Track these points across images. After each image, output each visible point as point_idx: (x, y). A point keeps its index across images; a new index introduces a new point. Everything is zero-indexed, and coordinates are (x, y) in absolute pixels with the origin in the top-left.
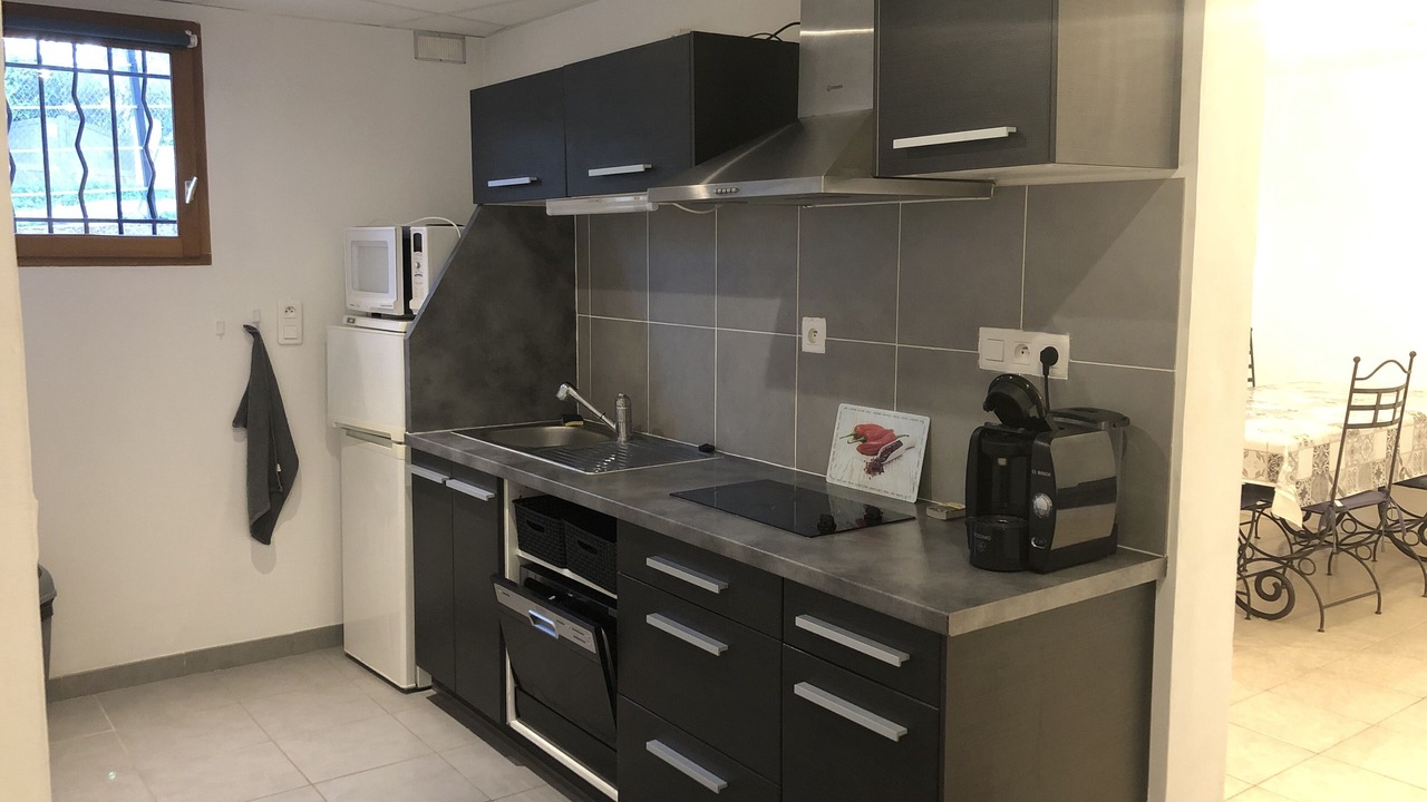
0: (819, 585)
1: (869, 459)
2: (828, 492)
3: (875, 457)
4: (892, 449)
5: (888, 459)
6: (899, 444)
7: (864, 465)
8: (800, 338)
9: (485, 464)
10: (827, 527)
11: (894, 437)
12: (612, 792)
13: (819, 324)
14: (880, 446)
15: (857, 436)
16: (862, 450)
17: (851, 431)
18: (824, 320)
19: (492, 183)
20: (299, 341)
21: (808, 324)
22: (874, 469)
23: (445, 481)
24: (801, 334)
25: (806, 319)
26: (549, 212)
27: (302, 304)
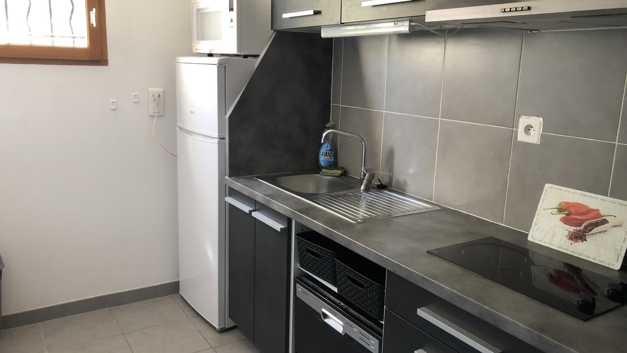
1: (572, 229)
2: (528, 247)
3: (578, 228)
4: (597, 225)
5: (593, 231)
6: (605, 222)
7: (567, 233)
8: (517, 132)
9: (278, 206)
11: (599, 216)
13: (537, 122)
14: (583, 221)
15: (560, 210)
16: (566, 221)
17: (556, 205)
18: (541, 119)
19: (285, 16)
20: (161, 114)
21: (524, 121)
22: (578, 237)
23: (250, 212)
24: (517, 128)
25: (523, 117)
26: (323, 35)
27: (164, 92)
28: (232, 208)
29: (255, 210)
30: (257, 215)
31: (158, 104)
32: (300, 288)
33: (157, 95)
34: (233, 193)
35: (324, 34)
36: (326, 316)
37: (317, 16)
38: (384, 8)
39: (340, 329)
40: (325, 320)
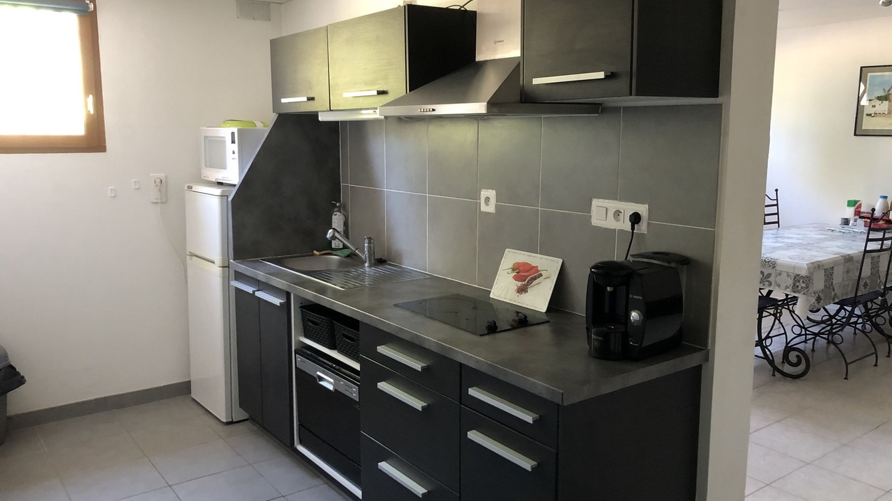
0: (484, 369)
1: (520, 284)
3: (524, 283)
4: (535, 279)
5: (533, 284)
6: (541, 275)
7: (516, 288)
8: (480, 203)
9: (278, 282)
10: (492, 329)
11: (537, 270)
12: (358, 493)
13: (492, 194)
14: (527, 277)
15: (514, 269)
16: (516, 278)
18: (494, 191)
19: (284, 100)
20: (164, 200)
21: (484, 193)
22: (522, 290)
23: (254, 292)
24: (480, 200)
25: (483, 190)
26: (320, 119)
27: (166, 177)
28: (238, 290)
29: (258, 291)
30: (261, 295)
31: (160, 190)
32: (299, 358)
33: (159, 180)
34: (239, 276)
35: (322, 118)
36: (321, 379)
37: (311, 102)
38: (361, 99)
39: (331, 387)
40: (320, 383)
